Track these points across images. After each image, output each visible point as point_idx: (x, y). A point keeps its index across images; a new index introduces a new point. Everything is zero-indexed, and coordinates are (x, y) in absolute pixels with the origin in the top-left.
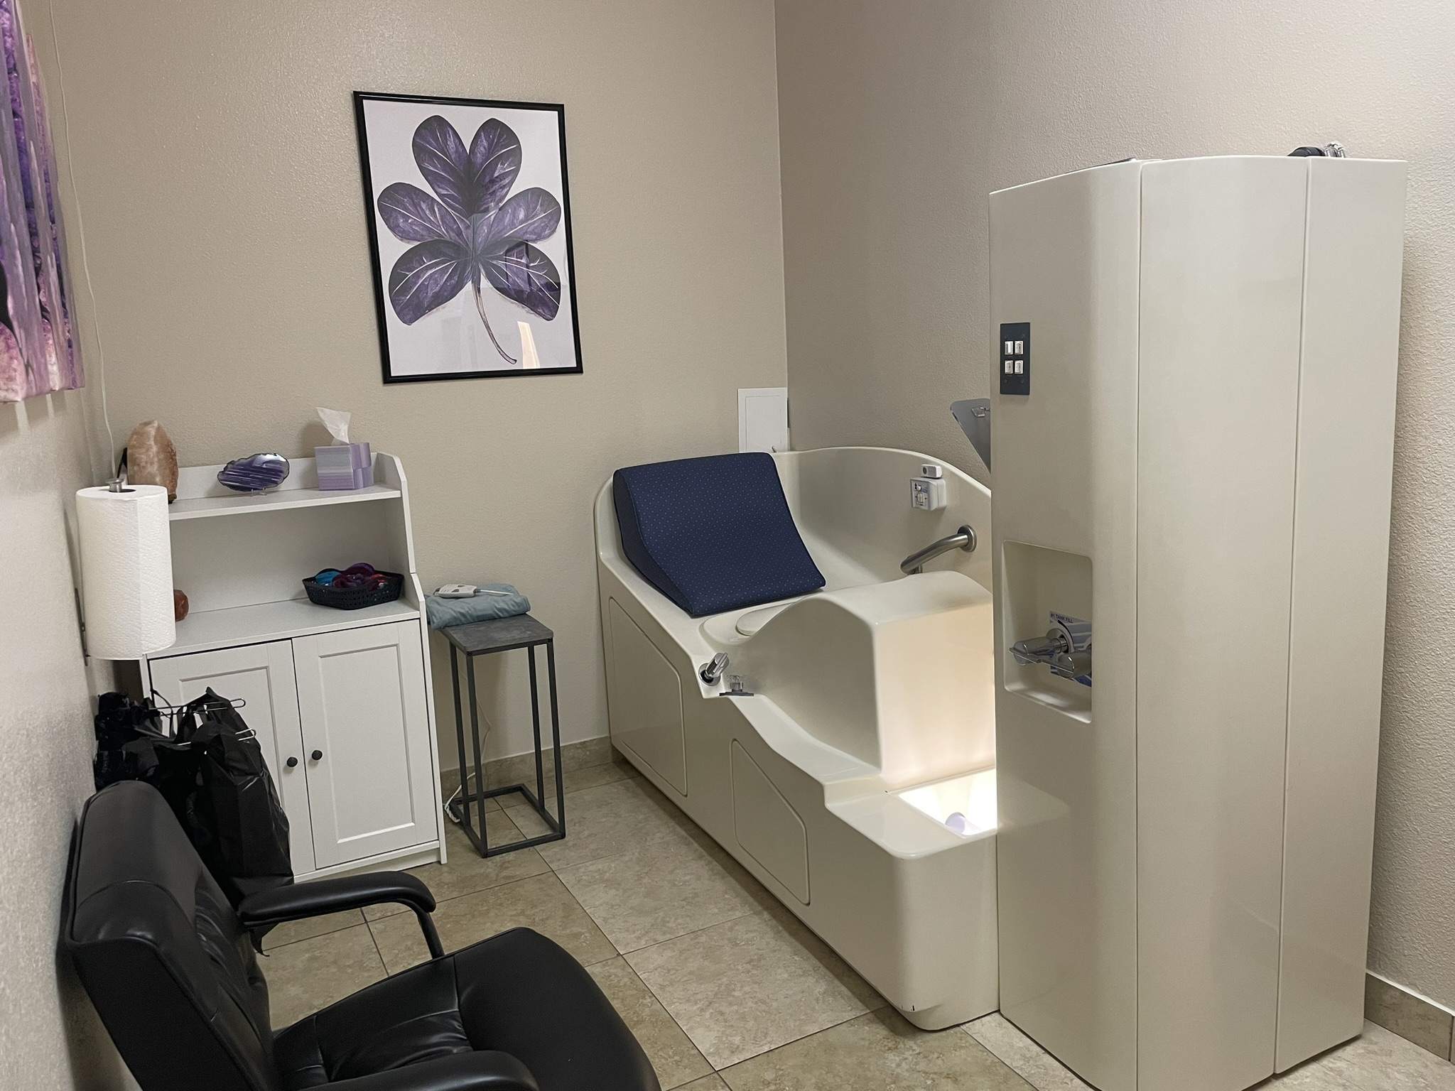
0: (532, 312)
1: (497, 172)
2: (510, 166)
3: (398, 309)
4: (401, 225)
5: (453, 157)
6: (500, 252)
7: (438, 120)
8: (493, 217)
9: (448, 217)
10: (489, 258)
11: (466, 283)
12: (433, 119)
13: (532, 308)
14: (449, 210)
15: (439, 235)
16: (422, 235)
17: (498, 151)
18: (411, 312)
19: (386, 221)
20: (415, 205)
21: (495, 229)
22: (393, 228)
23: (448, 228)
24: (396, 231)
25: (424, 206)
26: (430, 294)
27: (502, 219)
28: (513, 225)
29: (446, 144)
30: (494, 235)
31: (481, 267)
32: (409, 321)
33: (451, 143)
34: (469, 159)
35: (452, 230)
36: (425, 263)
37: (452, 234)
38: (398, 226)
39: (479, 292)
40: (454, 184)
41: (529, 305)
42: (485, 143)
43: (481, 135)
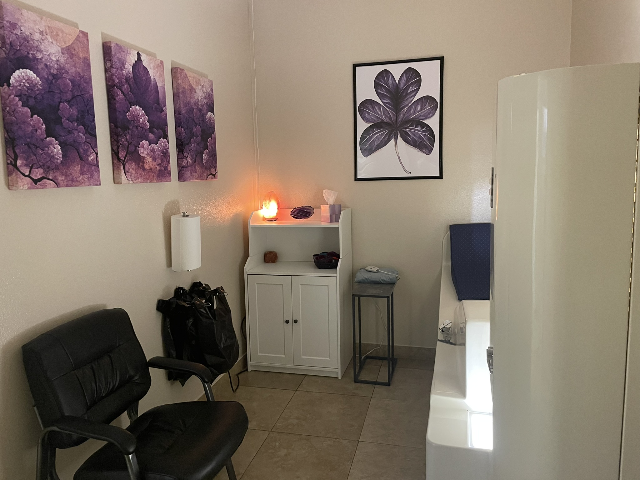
0: (420, 151)
1: (409, 90)
2: (415, 87)
3: (362, 151)
4: (367, 116)
5: (391, 86)
6: (407, 125)
7: (386, 71)
8: (405, 110)
9: (386, 112)
10: (402, 128)
11: (391, 139)
12: (383, 71)
13: (420, 149)
14: (387, 109)
15: (382, 120)
16: (375, 120)
17: (411, 81)
18: (368, 152)
19: (361, 115)
20: (373, 108)
21: (406, 116)
22: (363, 118)
23: (386, 116)
24: (364, 119)
25: (376, 108)
26: (376, 144)
27: (410, 110)
28: (414, 113)
29: (388, 81)
30: (405, 118)
31: (398, 132)
32: (366, 156)
33: (390, 80)
34: (397, 87)
35: (387, 117)
36: (375, 132)
37: (387, 119)
38: (365, 117)
39: (397, 143)
40: (390, 98)
41: (419, 148)
42: (405, 78)
43: (403, 75)
